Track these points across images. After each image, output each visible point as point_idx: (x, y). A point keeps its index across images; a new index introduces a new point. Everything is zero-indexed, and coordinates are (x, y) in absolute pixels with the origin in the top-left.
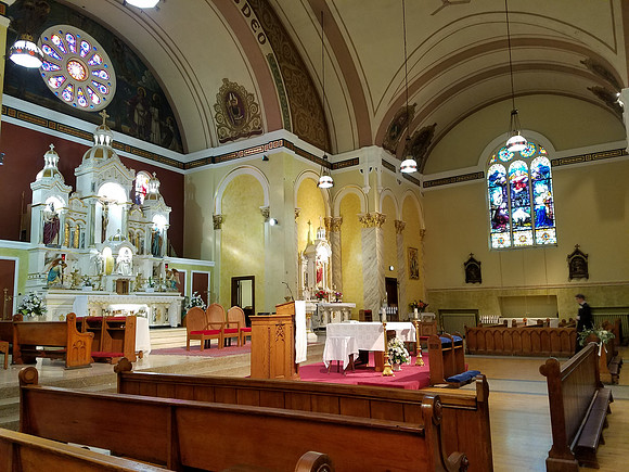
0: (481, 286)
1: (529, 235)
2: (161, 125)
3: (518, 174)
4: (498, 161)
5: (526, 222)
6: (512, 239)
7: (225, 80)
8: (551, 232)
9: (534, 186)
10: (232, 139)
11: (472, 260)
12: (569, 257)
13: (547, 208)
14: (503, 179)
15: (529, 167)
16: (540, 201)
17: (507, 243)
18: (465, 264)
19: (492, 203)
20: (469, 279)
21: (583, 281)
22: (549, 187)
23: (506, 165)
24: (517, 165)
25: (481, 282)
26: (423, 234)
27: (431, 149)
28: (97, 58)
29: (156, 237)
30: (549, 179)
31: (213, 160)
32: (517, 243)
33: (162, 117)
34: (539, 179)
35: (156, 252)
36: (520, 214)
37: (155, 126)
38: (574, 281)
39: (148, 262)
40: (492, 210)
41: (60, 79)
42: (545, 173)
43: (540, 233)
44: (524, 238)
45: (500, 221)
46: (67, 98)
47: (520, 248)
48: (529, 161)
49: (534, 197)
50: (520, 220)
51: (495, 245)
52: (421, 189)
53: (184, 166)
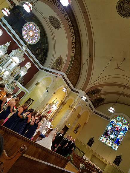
0: (90, 148)
1: (111, 143)
2: (42, 57)
3: (118, 126)
4: (116, 119)
5: (112, 139)
6: (106, 141)
7: (61, 56)
8: (117, 147)
9: (120, 131)
10: (54, 69)
11: (92, 139)
12: (117, 157)
13: (120, 140)
14: (114, 124)
15: (122, 126)
16: (119, 136)
17: (104, 141)
18: (90, 139)
19: (107, 128)
20: (88, 144)
21: (116, 166)
22: (124, 134)
23: (117, 121)
24: (120, 123)
25: (91, 147)
26: (85, 123)
27: (101, 105)
28: (37, 34)
29: (19, 76)
30: (125, 132)
31: (47, 71)
32: (107, 143)
33: (43, 55)
34: (123, 131)
35: (16, 79)
36: (112, 136)
37: (40, 56)
38: (114, 164)
39: (12, 80)
40: (106, 130)
41: (26, 33)
42: (125, 130)
43: (114, 145)
44: (109, 143)
45: (106, 134)
46: (25, 37)
47: (106, 145)
48: (123, 124)
49: (119, 134)
50: (111, 138)
51: (101, 140)
52: (93, 112)
53: (41, 68)
